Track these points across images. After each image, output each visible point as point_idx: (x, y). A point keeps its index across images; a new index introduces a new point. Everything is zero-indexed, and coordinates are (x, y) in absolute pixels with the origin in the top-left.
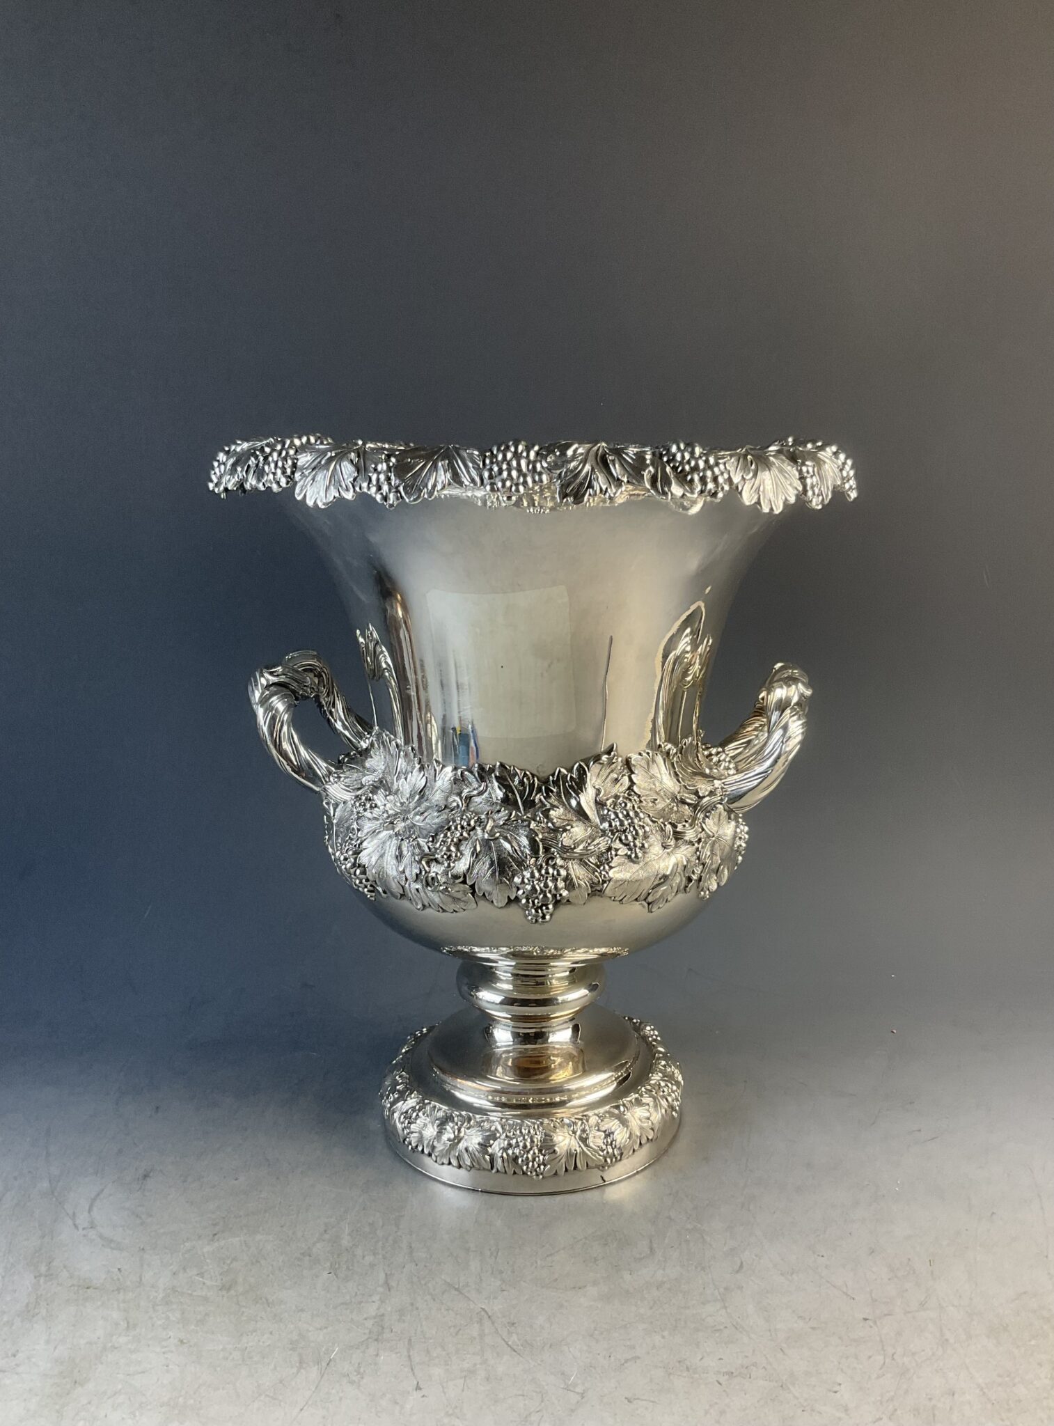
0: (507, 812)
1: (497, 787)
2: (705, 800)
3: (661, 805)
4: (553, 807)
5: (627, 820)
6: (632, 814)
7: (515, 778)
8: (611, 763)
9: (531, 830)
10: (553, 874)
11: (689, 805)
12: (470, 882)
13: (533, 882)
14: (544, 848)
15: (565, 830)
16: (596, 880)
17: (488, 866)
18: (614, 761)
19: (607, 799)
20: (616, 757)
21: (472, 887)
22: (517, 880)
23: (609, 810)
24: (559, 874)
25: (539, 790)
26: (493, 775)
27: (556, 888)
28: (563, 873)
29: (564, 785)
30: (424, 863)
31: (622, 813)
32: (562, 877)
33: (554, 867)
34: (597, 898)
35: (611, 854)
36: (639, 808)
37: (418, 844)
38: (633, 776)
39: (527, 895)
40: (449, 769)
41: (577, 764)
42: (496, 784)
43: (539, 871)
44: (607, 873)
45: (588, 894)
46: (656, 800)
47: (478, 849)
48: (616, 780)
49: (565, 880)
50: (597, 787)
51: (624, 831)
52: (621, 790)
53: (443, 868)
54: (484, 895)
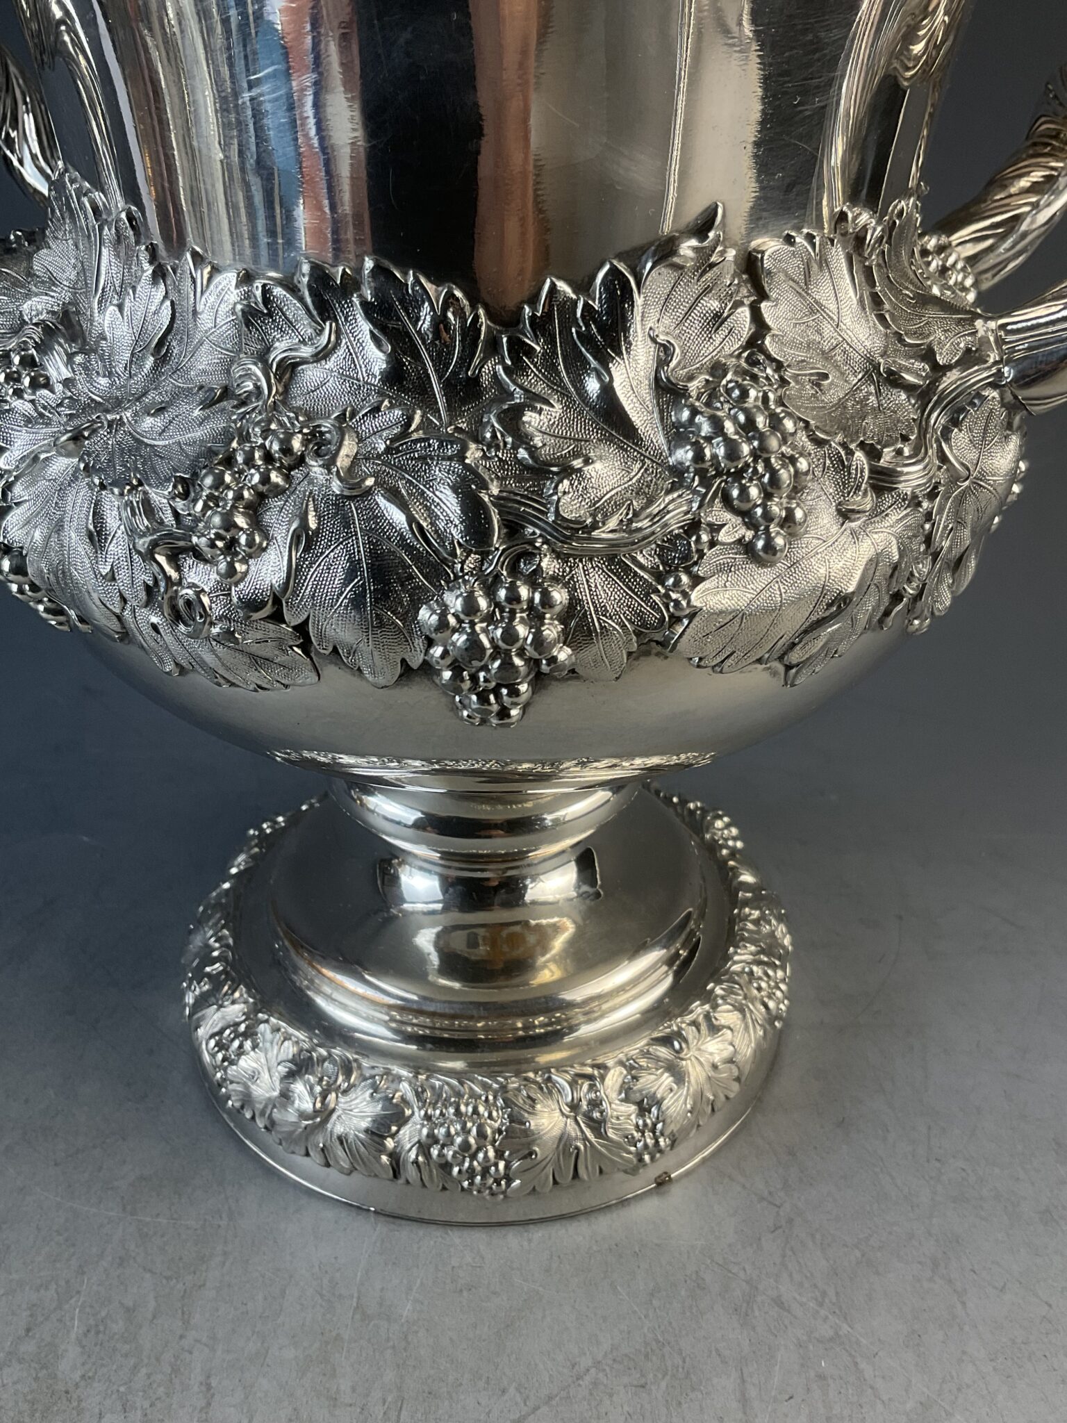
0: (398, 412)
1: (367, 337)
2: (953, 376)
3: (835, 391)
4: (534, 400)
5: (749, 440)
6: (761, 421)
7: (419, 308)
8: (705, 263)
9: (467, 467)
10: (531, 600)
11: (910, 388)
12: (293, 618)
13: (472, 624)
14: (505, 523)
15: (568, 472)
16: (653, 617)
17: (341, 575)
18: (713, 259)
19: (691, 378)
20: (719, 248)
21: (302, 629)
22: (426, 616)
23: (695, 412)
24: (547, 601)
25: (493, 347)
26: (355, 300)
27: (539, 642)
28: (559, 596)
29: (565, 330)
30: (161, 559)
31: (735, 419)
32: (558, 609)
33: (534, 580)
34: (653, 659)
35: (699, 538)
36: (780, 402)
37: (146, 502)
38: (763, 305)
39: (455, 661)
40: (228, 279)
41: (607, 267)
42: (364, 327)
43: (490, 592)
44: (686, 595)
45: (630, 654)
46: (826, 376)
47: (313, 524)
48: (717, 320)
49: (564, 618)
50: (662, 339)
51: (739, 474)
52: (727, 351)
53: (214, 576)
54: (335, 650)
